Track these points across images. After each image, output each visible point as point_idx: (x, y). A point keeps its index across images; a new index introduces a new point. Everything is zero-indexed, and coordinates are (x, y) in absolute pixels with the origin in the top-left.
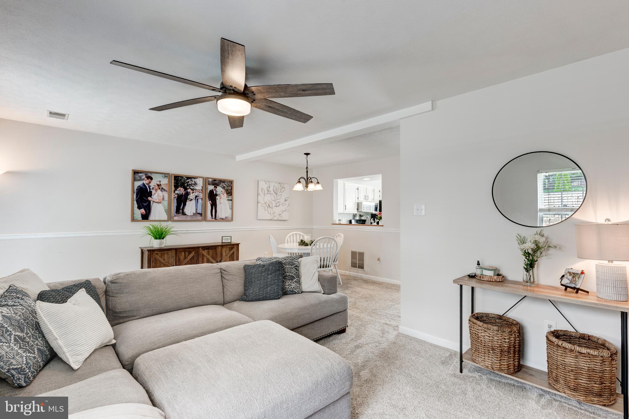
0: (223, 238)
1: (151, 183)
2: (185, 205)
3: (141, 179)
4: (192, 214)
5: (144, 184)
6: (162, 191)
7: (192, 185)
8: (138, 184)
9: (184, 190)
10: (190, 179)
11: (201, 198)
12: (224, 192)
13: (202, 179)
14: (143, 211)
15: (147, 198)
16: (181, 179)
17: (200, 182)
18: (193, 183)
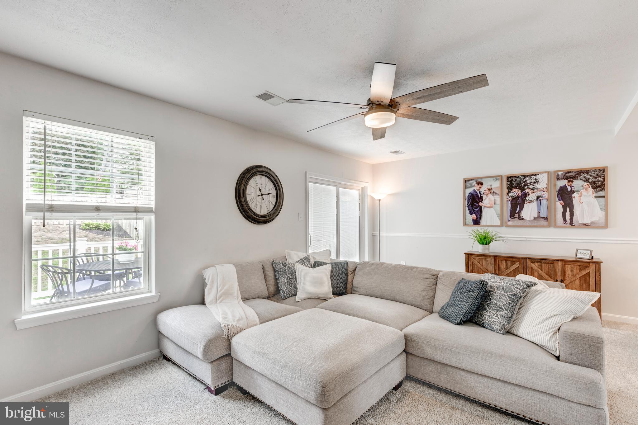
0: (578, 251)
1: (482, 188)
2: (522, 208)
3: (471, 186)
4: (532, 218)
5: (475, 191)
6: (493, 195)
7: (532, 184)
8: (469, 191)
9: (520, 191)
10: (528, 177)
11: (546, 198)
12: (587, 186)
13: (547, 174)
14: (474, 216)
15: (478, 203)
16: (516, 179)
17: (543, 179)
18: (533, 181)
